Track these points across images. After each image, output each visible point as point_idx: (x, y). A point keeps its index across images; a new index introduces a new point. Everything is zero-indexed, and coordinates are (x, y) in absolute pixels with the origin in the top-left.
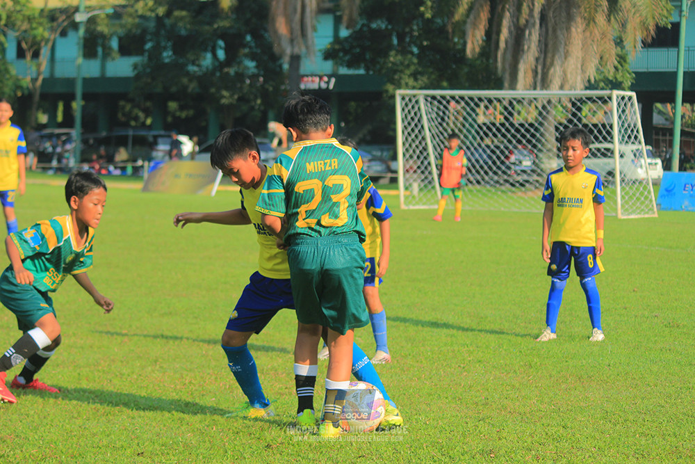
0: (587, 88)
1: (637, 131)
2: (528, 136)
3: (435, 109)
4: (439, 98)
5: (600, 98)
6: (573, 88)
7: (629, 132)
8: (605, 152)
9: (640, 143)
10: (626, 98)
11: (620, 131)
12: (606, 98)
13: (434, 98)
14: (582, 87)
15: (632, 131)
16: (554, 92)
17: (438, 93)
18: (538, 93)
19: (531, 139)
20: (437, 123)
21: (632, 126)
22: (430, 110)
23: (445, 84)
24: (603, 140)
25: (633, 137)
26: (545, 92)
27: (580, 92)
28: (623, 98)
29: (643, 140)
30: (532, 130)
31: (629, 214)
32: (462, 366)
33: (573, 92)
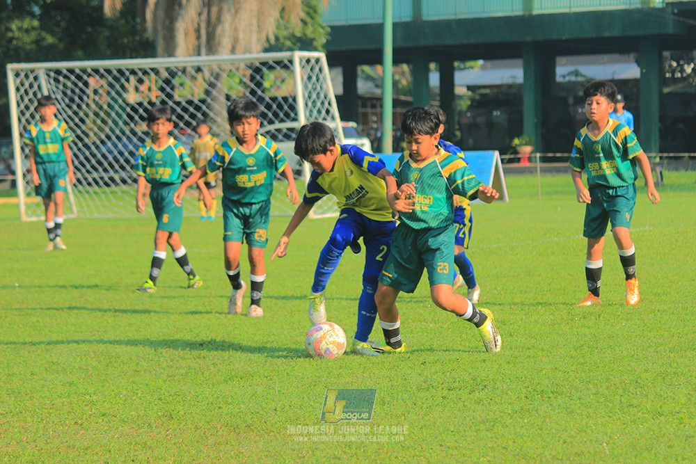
0: (266, 50)
1: (329, 104)
2: (186, 117)
3: (61, 87)
4: (65, 72)
5: (279, 63)
6: (247, 51)
7: (319, 104)
8: (289, 133)
9: (333, 118)
10: (313, 61)
11: (306, 105)
12: (286, 62)
13: (58, 72)
14: (259, 48)
15: (323, 103)
16: (224, 56)
17: (63, 65)
18: (204, 59)
19: (190, 120)
20: (64, 105)
21: (322, 96)
22: (55, 89)
23: (80, 53)
24: (285, 118)
25: (324, 112)
26: (211, 58)
27: (258, 56)
28: (308, 61)
29: (337, 115)
30: (191, 109)
31: (323, 213)
32: (79, 422)
33: (247, 56)
